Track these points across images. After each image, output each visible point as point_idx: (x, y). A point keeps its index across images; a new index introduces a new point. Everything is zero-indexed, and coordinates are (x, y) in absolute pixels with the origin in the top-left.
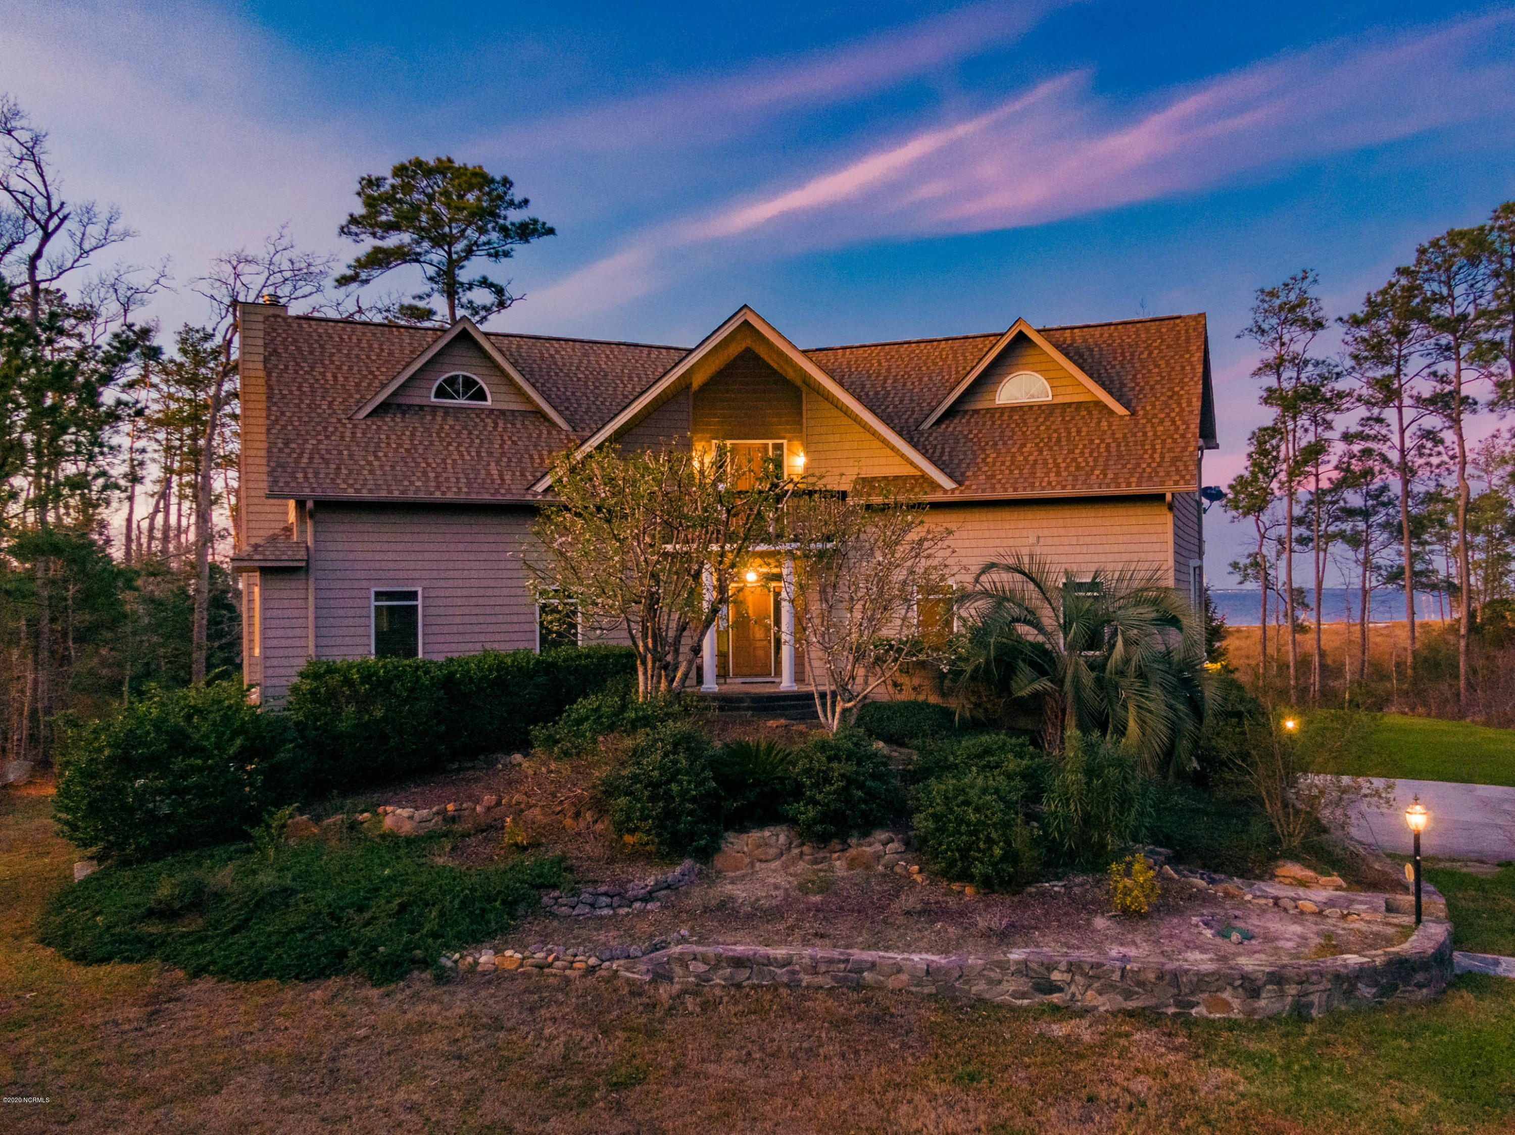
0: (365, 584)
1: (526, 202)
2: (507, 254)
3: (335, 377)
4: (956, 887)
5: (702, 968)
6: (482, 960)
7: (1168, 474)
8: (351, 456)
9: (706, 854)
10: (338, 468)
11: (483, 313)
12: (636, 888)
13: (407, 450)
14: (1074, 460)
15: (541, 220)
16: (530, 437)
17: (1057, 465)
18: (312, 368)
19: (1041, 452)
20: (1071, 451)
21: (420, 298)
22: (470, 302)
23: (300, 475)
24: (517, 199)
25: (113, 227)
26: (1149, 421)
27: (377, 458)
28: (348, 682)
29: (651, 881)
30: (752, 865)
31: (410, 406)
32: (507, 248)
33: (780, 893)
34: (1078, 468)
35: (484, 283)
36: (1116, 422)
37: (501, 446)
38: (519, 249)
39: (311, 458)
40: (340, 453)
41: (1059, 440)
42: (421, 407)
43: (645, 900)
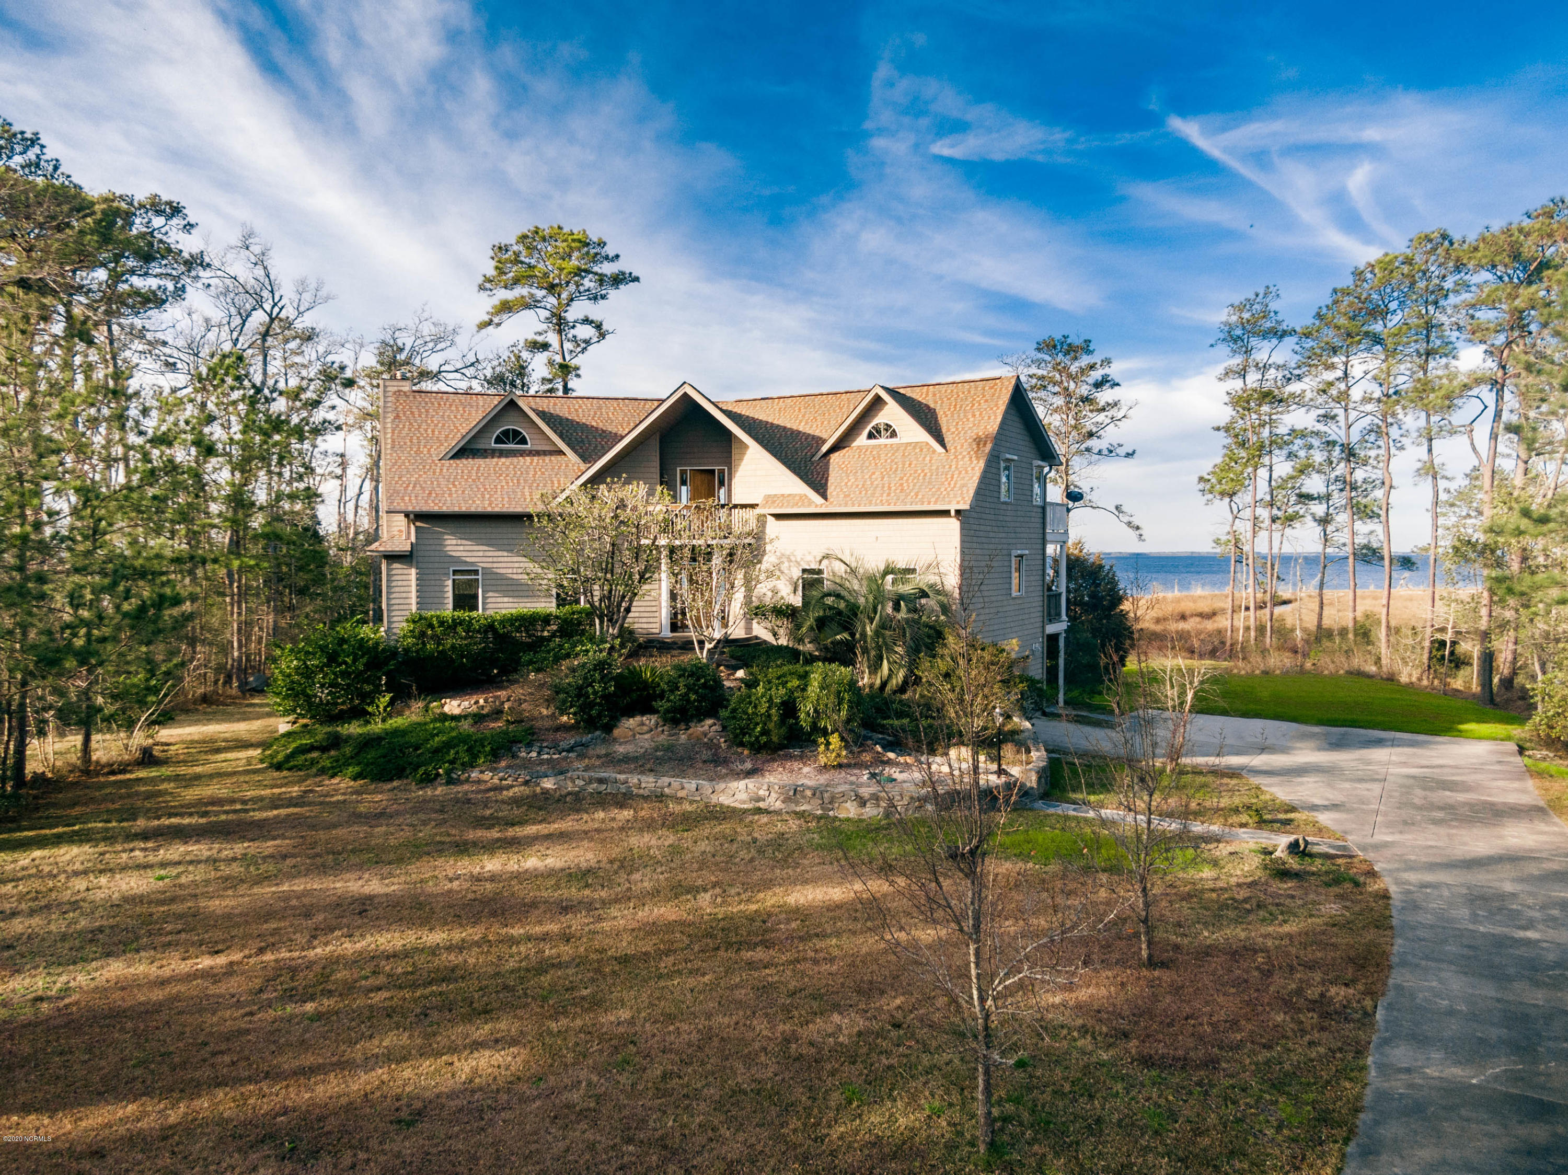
0: (446, 565)
1: (617, 256)
2: (603, 297)
3: (433, 431)
4: (739, 750)
5: (582, 783)
6: (473, 775)
7: (955, 497)
8: (439, 485)
9: (608, 729)
10: (430, 493)
11: (583, 345)
12: (563, 745)
13: (474, 480)
14: (901, 485)
15: (628, 272)
16: (553, 469)
17: (890, 488)
18: (420, 427)
19: (883, 478)
20: (901, 479)
21: (540, 334)
22: (575, 337)
23: (407, 498)
24: (611, 255)
25: (319, 294)
26: (956, 457)
27: (454, 486)
28: (431, 626)
29: (572, 742)
30: (634, 736)
31: (478, 450)
32: (603, 292)
33: (643, 750)
34: (902, 490)
35: (587, 321)
36: (935, 457)
37: (534, 476)
38: (613, 293)
39: (414, 487)
40: (432, 483)
41: (896, 470)
42: (485, 450)
43: (568, 751)
